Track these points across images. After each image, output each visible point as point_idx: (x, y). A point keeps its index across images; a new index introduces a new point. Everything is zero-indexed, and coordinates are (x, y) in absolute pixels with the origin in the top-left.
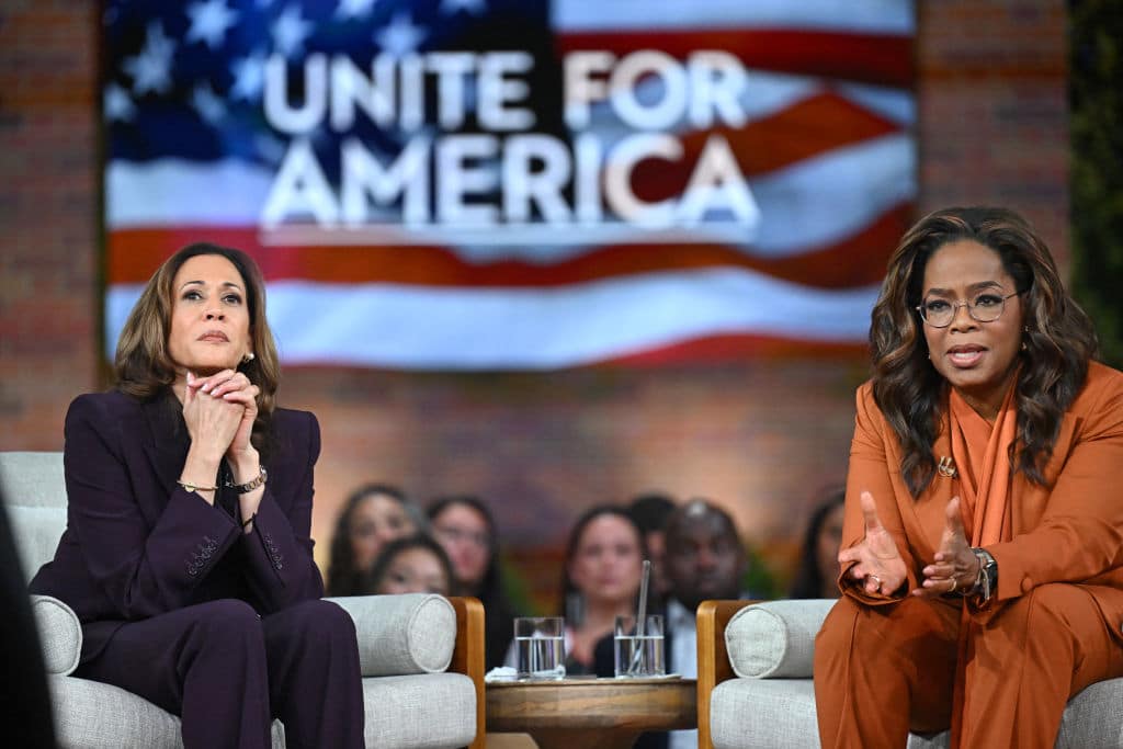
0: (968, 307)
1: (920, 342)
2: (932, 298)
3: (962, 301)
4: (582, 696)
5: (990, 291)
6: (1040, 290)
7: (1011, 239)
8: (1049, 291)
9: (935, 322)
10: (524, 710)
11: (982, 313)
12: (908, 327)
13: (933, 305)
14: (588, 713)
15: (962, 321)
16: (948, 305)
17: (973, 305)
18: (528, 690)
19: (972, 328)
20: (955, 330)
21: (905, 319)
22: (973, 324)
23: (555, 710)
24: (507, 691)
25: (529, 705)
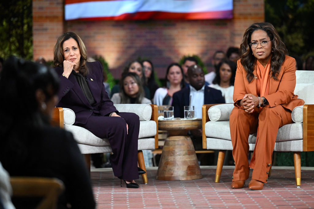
0: (260, 43)
1: (251, 51)
2: (253, 42)
3: (259, 42)
4: (178, 123)
5: (265, 40)
6: (275, 40)
7: (269, 29)
8: (277, 40)
9: (254, 47)
10: (166, 126)
11: (263, 44)
12: (248, 48)
13: (253, 43)
14: (179, 127)
15: (259, 46)
16: (256, 43)
17: (261, 43)
18: (166, 122)
19: (261, 48)
20: (258, 48)
21: (247, 47)
22: (261, 47)
23: (172, 126)
24: (162, 122)
25: (167, 125)
